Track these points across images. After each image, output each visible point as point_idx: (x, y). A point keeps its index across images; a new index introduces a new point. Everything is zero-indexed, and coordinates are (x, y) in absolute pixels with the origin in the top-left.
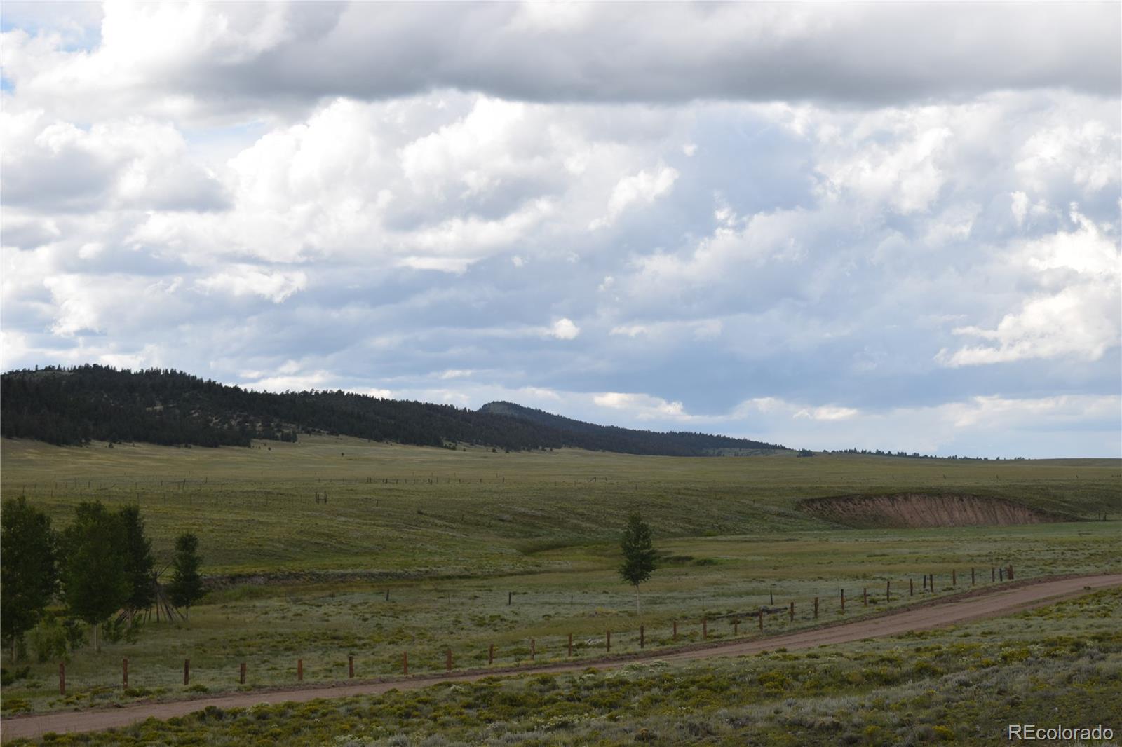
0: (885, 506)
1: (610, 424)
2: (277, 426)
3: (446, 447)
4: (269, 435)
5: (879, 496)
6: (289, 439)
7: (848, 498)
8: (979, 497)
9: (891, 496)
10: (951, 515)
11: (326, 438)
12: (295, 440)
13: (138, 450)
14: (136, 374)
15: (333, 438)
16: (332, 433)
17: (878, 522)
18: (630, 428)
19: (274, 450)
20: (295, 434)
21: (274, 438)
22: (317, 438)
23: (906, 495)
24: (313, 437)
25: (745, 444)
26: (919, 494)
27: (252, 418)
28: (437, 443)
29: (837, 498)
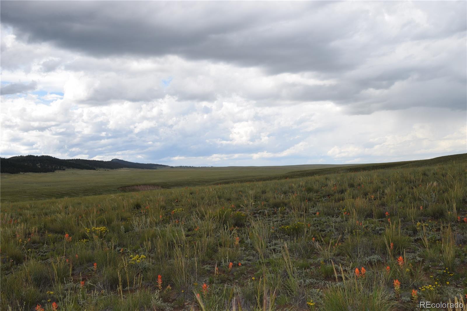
0: (136, 187)
1: (136, 162)
2: (62, 167)
3: (96, 170)
4: (60, 169)
5: (135, 185)
6: (64, 170)
7: (129, 186)
8: (153, 185)
9: (137, 186)
10: (147, 188)
11: (72, 169)
12: (65, 170)
13: (30, 174)
14: (39, 157)
15: (73, 169)
16: (73, 168)
17: (134, 190)
18: (140, 163)
19: (59, 172)
20: (65, 169)
21: (61, 169)
22: (70, 169)
23: (140, 185)
24: (69, 169)
25: (161, 165)
26: (142, 185)
27: (57, 166)
28: (94, 169)
29: (127, 186)
